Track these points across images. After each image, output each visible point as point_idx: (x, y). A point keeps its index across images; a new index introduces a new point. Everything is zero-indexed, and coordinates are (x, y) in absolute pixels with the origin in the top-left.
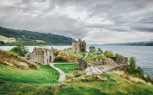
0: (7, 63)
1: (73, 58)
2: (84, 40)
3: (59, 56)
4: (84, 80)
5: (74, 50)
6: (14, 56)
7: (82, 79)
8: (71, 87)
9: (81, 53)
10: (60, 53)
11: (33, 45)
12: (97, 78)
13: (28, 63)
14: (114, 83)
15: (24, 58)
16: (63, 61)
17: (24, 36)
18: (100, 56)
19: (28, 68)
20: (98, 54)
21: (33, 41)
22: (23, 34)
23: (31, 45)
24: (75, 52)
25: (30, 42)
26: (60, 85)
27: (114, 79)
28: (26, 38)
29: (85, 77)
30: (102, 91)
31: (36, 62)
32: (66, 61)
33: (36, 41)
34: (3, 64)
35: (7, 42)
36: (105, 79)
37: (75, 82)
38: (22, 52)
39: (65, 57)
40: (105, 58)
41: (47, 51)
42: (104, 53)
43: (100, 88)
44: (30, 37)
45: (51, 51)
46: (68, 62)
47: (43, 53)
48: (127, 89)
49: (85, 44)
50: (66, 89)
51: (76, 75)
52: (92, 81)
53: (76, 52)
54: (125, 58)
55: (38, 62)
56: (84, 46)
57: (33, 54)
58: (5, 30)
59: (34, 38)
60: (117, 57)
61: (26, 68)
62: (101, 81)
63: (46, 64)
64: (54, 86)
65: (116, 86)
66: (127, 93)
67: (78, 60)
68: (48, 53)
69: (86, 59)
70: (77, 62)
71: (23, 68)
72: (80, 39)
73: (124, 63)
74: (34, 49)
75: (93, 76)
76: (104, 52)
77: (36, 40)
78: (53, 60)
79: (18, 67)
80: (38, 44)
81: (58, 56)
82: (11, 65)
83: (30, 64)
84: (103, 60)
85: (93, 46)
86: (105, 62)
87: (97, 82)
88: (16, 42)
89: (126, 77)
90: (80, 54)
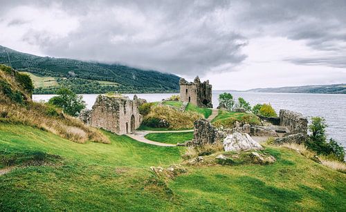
0: (47, 128)
1: (183, 121)
2: (208, 81)
3: (152, 114)
4: (223, 160)
5: (185, 103)
6: (58, 115)
7: (219, 159)
8: (197, 175)
9: (202, 109)
10: (153, 108)
11: (93, 93)
12: (252, 156)
13: (85, 130)
14: (291, 167)
15: (77, 120)
16: (161, 127)
17: (73, 74)
18: (245, 115)
19: (87, 139)
20: (239, 111)
21: (93, 83)
22: (70, 69)
23: (87, 93)
24: (187, 105)
25: (86, 86)
26: (172, 169)
27: (290, 160)
28: (78, 77)
29: (224, 155)
30: (268, 184)
31: (101, 128)
32: (168, 126)
33: (98, 84)
34: (38, 128)
35: (39, 87)
36: (270, 159)
37: (203, 164)
38: (71, 108)
39: (164, 117)
40: (257, 120)
41: (125, 103)
42: (254, 110)
43: (262, 178)
44: (87, 74)
45: (134, 105)
46: (171, 129)
47: (117, 108)
48: (321, 181)
49: (210, 89)
50: (187, 179)
51: (200, 151)
52: (242, 163)
53: (189, 107)
54: (301, 119)
55: (105, 129)
56: (206, 93)
57: (96, 111)
58: (35, 59)
59: (95, 76)
60: (284, 119)
61: (83, 141)
62: (260, 163)
63: (123, 132)
64: (161, 170)
65: (297, 174)
66: (323, 189)
67: (195, 124)
68: (128, 108)
69: (214, 123)
70: (192, 129)
71: (77, 139)
72: (198, 78)
73: (300, 131)
74: (97, 100)
75: (243, 153)
76: (252, 106)
77: (100, 82)
78: (137, 124)
79: (68, 136)
80: (103, 91)
81: (149, 115)
82: (55, 132)
83: (89, 132)
84: (252, 124)
85: (228, 93)
86: (255, 129)
87: (254, 166)
88: (58, 85)
89: (312, 156)
90: (199, 112)
